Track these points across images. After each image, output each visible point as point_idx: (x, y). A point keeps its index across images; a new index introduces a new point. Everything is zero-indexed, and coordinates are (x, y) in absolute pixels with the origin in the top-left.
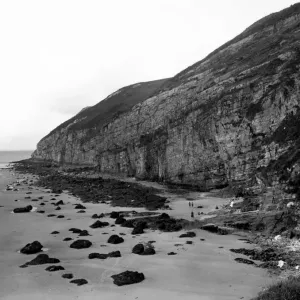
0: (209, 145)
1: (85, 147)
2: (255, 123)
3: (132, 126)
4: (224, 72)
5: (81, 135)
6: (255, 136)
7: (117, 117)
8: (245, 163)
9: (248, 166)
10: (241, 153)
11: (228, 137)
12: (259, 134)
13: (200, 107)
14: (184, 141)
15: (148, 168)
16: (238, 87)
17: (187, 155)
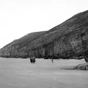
0: (68, 45)
1: (19, 50)
2: (83, 38)
3: (40, 42)
4: (72, 26)
5: (17, 47)
6: (83, 41)
7: (35, 40)
8: (81, 48)
9: (81, 49)
10: (79, 46)
11: (75, 42)
12: (84, 41)
13: (65, 35)
14: (60, 45)
15: (46, 54)
16: (77, 29)
17: (60, 49)
